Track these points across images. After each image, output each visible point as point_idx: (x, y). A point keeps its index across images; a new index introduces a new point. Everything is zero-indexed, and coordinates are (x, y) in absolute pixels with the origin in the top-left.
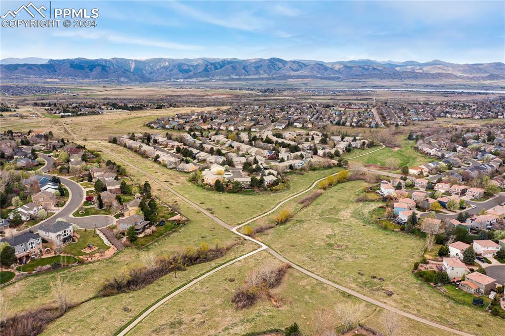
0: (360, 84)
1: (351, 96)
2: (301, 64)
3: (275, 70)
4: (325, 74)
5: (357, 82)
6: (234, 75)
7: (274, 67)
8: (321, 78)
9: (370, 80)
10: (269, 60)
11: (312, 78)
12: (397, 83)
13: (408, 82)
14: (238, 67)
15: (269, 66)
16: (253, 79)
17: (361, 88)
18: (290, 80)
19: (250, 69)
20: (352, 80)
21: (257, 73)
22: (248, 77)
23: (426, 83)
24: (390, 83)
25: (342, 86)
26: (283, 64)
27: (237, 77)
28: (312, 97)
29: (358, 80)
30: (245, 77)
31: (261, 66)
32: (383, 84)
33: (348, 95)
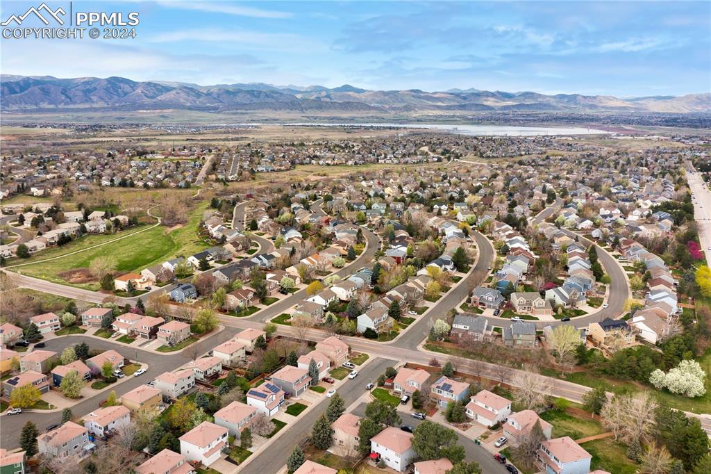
0: (247, 117)
1: (220, 135)
2: (160, 88)
3: (119, 95)
4: (198, 102)
5: (243, 114)
6: (46, 103)
7: (117, 91)
8: (190, 108)
9: (260, 111)
10: (107, 80)
11: (175, 108)
12: (296, 115)
13: (310, 113)
14: (52, 89)
15: (107, 90)
16: (78, 110)
17: (246, 123)
18: (141, 111)
19: (74, 93)
20: (235, 111)
21: (88, 100)
22: (71, 106)
23: (333, 115)
24: (287, 115)
25: (220, 120)
26: (131, 87)
27: (52, 106)
28: (157, 138)
29: (243, 111)
30: (66, 107)
31: (95, 89)
32: (277, 117)
33: (217, 133)
